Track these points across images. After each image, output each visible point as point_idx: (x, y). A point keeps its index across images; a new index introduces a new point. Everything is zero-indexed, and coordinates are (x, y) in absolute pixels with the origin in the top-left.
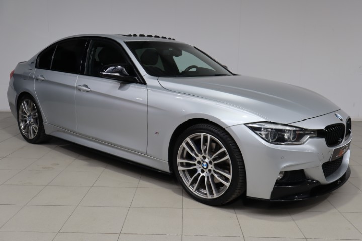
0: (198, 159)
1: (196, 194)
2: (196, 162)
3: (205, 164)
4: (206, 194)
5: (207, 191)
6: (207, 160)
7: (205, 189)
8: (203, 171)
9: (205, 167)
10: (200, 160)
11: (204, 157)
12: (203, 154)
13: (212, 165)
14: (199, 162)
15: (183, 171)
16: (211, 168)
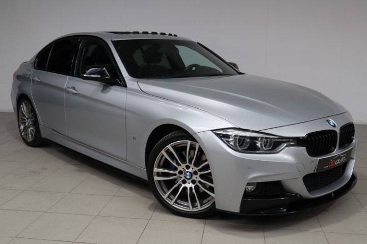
0: (180, 168)
1: (176, 206)
2: (176, 172)
3: (188, 174)
4: (188, 207)
5: (190, 204)
6: (190, 170)
7: (187, 201)
8: (184, 182)
9: (188, 177)
10: (182, 170)
11: (188, 167)
12: (188, 164)
13: (198, 176)
14: (181, 172)
15: (159, 181)
16: (195, 179)
